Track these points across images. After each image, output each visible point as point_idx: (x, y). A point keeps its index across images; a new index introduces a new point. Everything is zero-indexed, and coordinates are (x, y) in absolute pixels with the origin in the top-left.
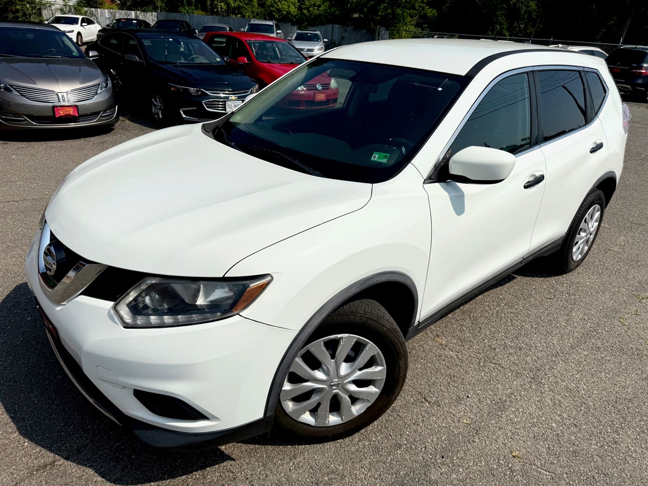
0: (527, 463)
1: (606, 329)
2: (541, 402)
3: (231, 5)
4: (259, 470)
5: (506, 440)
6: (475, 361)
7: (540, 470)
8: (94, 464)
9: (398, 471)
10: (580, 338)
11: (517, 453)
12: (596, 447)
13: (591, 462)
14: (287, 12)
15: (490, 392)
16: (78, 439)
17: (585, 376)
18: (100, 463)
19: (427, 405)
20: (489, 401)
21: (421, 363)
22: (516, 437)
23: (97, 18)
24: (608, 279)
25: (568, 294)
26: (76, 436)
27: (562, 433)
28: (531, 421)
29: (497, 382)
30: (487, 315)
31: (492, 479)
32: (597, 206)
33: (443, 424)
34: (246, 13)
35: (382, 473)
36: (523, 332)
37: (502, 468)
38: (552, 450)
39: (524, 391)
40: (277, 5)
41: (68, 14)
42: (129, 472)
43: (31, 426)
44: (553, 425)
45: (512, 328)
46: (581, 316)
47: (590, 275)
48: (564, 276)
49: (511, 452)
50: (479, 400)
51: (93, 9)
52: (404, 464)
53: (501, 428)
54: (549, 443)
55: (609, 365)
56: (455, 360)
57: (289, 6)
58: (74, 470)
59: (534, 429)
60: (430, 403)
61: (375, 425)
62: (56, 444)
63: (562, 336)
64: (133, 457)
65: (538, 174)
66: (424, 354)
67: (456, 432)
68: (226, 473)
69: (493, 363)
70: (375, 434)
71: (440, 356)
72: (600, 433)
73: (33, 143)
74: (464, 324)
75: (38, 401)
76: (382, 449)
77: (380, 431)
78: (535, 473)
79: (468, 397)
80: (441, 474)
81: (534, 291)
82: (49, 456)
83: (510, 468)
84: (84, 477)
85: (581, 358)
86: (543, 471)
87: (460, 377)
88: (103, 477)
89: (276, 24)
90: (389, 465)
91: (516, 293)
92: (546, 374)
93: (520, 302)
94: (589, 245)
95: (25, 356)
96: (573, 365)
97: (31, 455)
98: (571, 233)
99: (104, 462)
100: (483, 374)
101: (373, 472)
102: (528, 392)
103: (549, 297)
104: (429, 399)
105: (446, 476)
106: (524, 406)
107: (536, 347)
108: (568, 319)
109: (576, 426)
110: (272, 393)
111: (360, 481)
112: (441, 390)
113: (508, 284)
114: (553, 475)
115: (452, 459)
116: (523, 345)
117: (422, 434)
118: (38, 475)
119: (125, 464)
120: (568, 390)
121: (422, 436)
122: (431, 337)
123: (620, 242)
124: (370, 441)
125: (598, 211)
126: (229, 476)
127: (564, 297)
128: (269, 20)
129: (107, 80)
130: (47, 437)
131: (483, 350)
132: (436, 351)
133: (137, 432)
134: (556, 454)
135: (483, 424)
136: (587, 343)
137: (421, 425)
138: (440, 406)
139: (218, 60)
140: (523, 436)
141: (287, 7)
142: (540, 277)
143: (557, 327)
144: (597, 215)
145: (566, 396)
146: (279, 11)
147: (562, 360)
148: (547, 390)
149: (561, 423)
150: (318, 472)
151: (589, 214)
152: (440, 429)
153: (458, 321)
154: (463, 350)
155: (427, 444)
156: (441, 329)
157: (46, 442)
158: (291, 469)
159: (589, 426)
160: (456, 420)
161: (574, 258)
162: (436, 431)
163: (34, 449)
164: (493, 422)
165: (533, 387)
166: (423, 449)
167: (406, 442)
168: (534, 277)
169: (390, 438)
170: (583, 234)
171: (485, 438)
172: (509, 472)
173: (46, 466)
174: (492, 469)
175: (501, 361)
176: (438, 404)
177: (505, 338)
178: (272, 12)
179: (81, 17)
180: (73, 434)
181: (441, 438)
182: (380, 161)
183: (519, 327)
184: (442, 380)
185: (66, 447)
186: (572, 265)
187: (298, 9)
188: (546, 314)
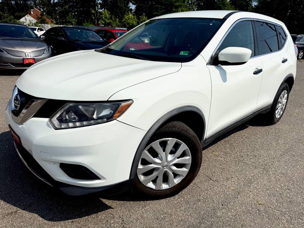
0: (267, 207)
1: (296, 147)
2: (269, 179)
3: (107, 21)
4: (126, 213)
5: (254, 197)
6: (234, 162)
7: (274, 210)
8: (38, 212)
9: (200, 212)
10: (284, 151)
11: (261, 202)
12: (301, 199)
13: (299, 206)
14: (132, 24)
15: (243, 175)
16: (30, 200)
17: (290, 167)
18: (41, 211)
19: (212, 181)
20: (243, 179)
21: (206, 163)
22: (259, 195)
23: (45, 28)
24: (293, 126)
25: (275, 133)
26: (29, 199)
27: (282, 193)
28: (266, 188)
29: (246, 171)
30: (237, 142)
31: (250, 215)
32: (286, 91)
33: (221, 190)
34: (113, 25)
35: (191, 213)
36: (256, 149)
37: (254, 210)
38: (279, 201)
39: (260, 174)
40: (127, 21)
41: (32, 26)
42: (57, 215)
43: (5, 195)
44: (277, 189)
45: (250, 147)
46: (283, 142)
47: (284, 125)
48: (272, 126)
49: (258, 202)
50: (238, 179)
51: (43, 25)
52: (203, 209)
53: (251, 191)
54: (276, 197)
55: (301, 162)
56: (223, 162)
57: (133, 21)
58: (27, 215)
59: (268, 191)
60: (213, 180)
61: (186, 191)
62: (18, 203)
63: (275, 151)
64: (59, 208)
65: (259, 68)
66: (208, 159)
67: (228, 193)
68: (109, 215)
69: (243, 163)
70: (186, 195)
71: (216, 160)
72: (302, 193)
73: (13, 76)
74: (226, 146)
75: (9, 183)
76: (191, 202)
77: (189, 193)
78: (272, 212)
79: (232, 177)
80: (223, 213)
81: (258, 132)
82: (15, 208)
83: (258, 210)
84: (32, 218)
85: (286, 160)
86: (276, 211)
87: (227, 169)
88: (43, 218)
89: (127, 29)
90: (195, 209)
91: (250, 133)
92: (270, 167)
93: (252, 137)
94: (283, 111)
95: (4, 163)
96: (283, 163)
97: (4, 208)
98: (275, 103)
99: (43, 211)
100: (238, 167)
101: (187, 213)
102: (262, 175)
103: (266, 134)
104: (213, 179)
105: (225, 214)
106: (261, 181)
107: (263, 155)
108: (277, 143)
109: (289, 190)
110: (134, 165)
111: (180, 217)
112: (218, 175)
113: (245, 129)
114: (281, 212)
115: (227, 206)
116: (256, 154)
117: (211, 194)
118: (7, 218)
119: (55, 212)
120: (282, 173)
121: (211, 195)
122: (210, 152)
123: (296, 112)
124: (184, 198)
125: (286, 94)
126: (111, 216)
127: (273, 134)
128: (124, 28)
129: (49, 47)
130: (13, 200)
131: (237, 157)
132: (213, 158)
133: (61, 189)
134: (281, 203)
135: (241, 189)
136: (288, 153)
137: (210, 190)
138: (218, 182)
139: (101, 40)
140: (263, 195)
141: (132, 22)
142: (260, 126)
143: (272, 147)
144: (286, 95)
145: (281, 176)
146: (128, 24)
147: (277, 161)
148: (272, 174)
149: (281, 188)
150: (158, 213)
151: (282, 94)
152: (219, 192)
153: (223, 145)
154: (227, 157)
155: (213, 199)
156: (215, 148)
157: (13, 202)
158: (144, 212)
159: (296, 189)
160: (227, 188)
161: (276, 116)
162: (218, 193)
163: (6, 205)
164: (246, 188)
165: (265, 173)
166: (212, 202)
167: (202, 198)
168: (257, 126)
169: (194, 197)
170: (280, 105)
171: (243, 196)
172: (258, 212)
173: (12, 213)
174: (249, 210)
175: (246, 161)
176: (217, 181)
177: (247, 152)
178: (125, 24)
179: (37, 28)
180: (27, 198)
181: (221, 196)
182: (184, 54)
183: (254, 147)
184: (218, 170)
185: (23, 204)
186: (276, 120)
187: (137, 23)
188: (266, 141)
